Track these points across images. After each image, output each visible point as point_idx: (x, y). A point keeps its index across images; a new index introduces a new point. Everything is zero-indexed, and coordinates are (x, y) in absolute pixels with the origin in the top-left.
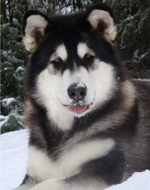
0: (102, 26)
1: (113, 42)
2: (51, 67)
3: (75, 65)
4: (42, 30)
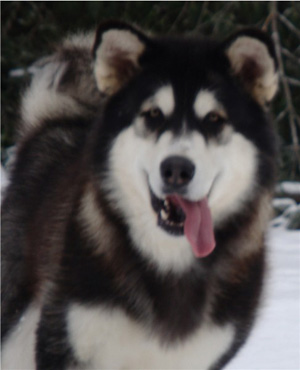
0: (252, 70)
1: (268, 104)
2: (139, 122)
3: (184, 125)
4: (133, 58)
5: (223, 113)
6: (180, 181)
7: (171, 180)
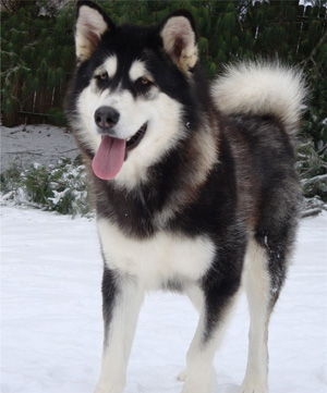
5: (150, 79)
6: (107, 125)
7: (101, 124)
